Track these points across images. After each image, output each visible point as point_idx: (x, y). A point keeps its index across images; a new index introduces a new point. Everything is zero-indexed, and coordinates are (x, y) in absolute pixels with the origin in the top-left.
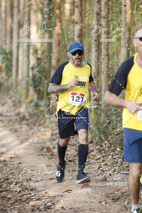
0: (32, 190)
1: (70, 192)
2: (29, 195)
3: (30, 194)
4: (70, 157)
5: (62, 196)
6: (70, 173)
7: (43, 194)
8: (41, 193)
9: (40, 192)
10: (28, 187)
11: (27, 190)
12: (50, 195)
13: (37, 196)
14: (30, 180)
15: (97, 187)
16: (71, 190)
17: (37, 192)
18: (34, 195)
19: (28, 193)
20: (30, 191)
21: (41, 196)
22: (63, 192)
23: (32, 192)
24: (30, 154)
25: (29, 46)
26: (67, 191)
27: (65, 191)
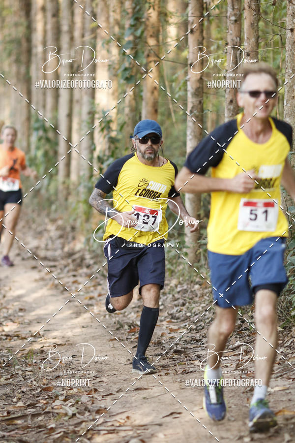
0: (98, 412)
1: (178, 417)
3: (94, 420)
4: (177, 344)
5: (160, 425)
6: (177, 376)
7: (122, 421)
8: (117, 418)
9: (115, 415)
10: (90, 407)
11: (89, 411)
12: (136, 423)
13: (110, 424)
14: (96, 390)
15: (233, 406)
16: (179, 413)
17: (110, 416)
18: (103, 423)
19: (91, 418)
20: (94, 414)
21: (118, 425)
22: (163, 417)
23: (97, 417)
25: (92, 114)
26: (172, 414)
27: (166, 415)
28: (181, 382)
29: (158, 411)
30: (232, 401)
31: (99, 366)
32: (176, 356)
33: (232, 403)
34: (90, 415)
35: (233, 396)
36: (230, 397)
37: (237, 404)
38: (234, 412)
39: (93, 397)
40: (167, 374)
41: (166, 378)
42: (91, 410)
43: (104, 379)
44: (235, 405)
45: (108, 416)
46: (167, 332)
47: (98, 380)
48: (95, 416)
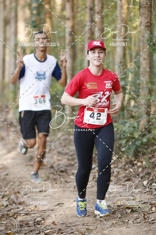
0: (20, 204)
1: (62, 206)
2: (17, 210)
3: (18, 208)
4: (61, 168)
5: (53, 210)
6: (61, 184)
7: (33, 208)
8: (30, 207)
9: (28, 205)
10: (15, 201)
11: (15, 203)
12: (40, 209)
13: (26, 210)
14: (19, 192)
15: (91, 200)
16: (63, 204)
17: (26, 206)
18: (23, 209)
19: (16, 207)
20: (18, 205)
21: (30, 210)
22: (54, 206)
23: (20, 206)
24: (18, 165)
26: (59, 204)
27: (56, 205)
28: (64, 187)
29: (51, 203)
30: (90, 197)
31: (20, 180)
32: (61, 174)
33: (91, 198)
34: (15, 206)
35: (91, 194)
36: (90, 195)
37: (93, 198)
38: (91, 203)
39: (17, 196)
40: (56, 183)
41: (55, 185)
42: (16, 203)
43: (23, 186)
44: (92, 199)
45: (25, 206)
46: (56, 161)
47: (20, 187)
48: (18, 206)
